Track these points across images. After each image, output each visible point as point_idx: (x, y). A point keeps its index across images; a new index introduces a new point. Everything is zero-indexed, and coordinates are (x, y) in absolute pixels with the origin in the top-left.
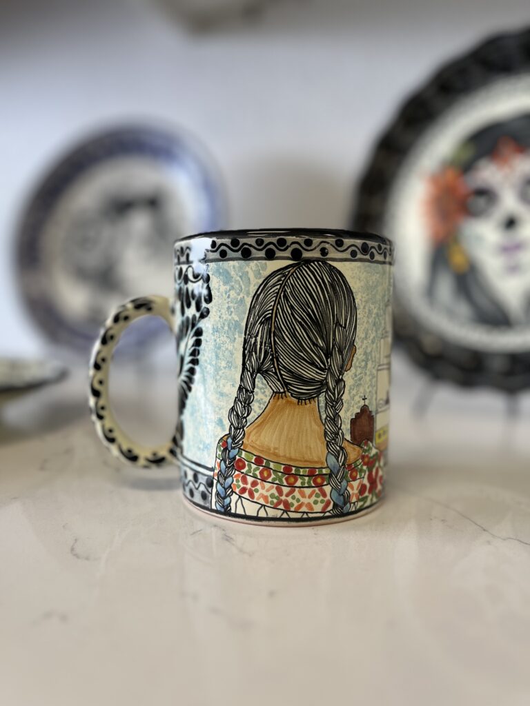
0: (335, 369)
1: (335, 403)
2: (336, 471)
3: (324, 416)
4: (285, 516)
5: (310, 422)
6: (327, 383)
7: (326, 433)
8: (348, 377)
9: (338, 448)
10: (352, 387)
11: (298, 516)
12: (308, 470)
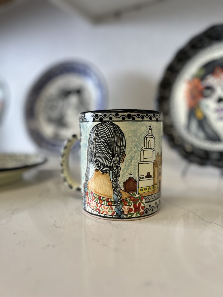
0: (116, 162)
1: (116, 175)
2: (117, 201)
3: (112, 180)
4: (99, 214)
5: (107, 181)
6: (113, 167)
7: (113, 186)
8: (122, 166)
9: (118, 192)
10: (124, 169)
11: (103, 215)
12: (106, 199)
